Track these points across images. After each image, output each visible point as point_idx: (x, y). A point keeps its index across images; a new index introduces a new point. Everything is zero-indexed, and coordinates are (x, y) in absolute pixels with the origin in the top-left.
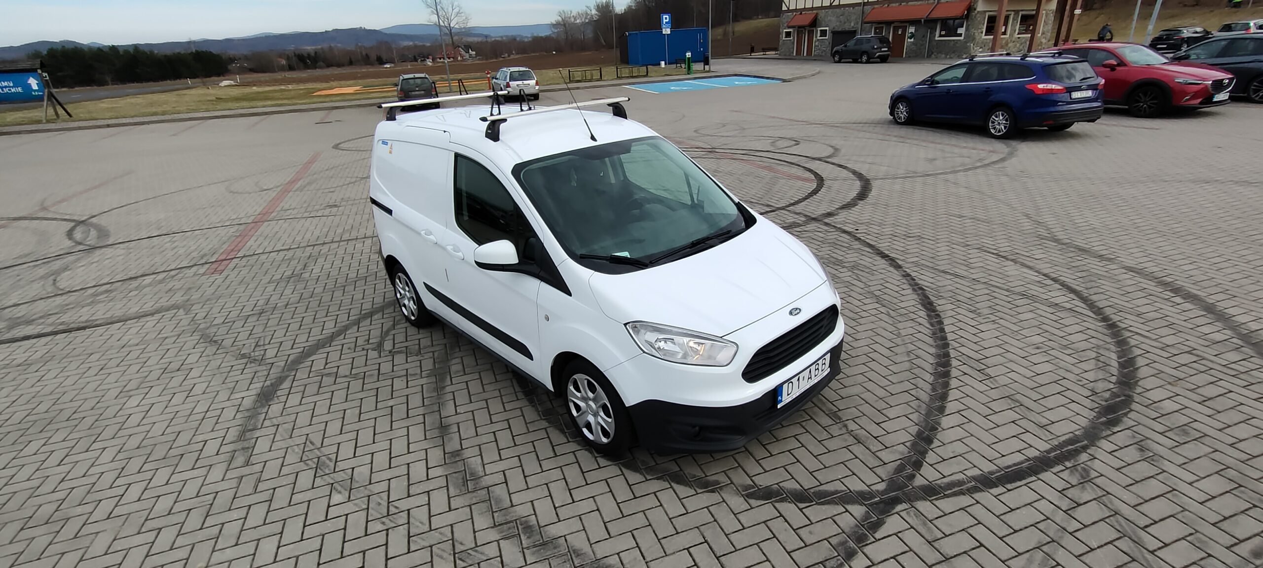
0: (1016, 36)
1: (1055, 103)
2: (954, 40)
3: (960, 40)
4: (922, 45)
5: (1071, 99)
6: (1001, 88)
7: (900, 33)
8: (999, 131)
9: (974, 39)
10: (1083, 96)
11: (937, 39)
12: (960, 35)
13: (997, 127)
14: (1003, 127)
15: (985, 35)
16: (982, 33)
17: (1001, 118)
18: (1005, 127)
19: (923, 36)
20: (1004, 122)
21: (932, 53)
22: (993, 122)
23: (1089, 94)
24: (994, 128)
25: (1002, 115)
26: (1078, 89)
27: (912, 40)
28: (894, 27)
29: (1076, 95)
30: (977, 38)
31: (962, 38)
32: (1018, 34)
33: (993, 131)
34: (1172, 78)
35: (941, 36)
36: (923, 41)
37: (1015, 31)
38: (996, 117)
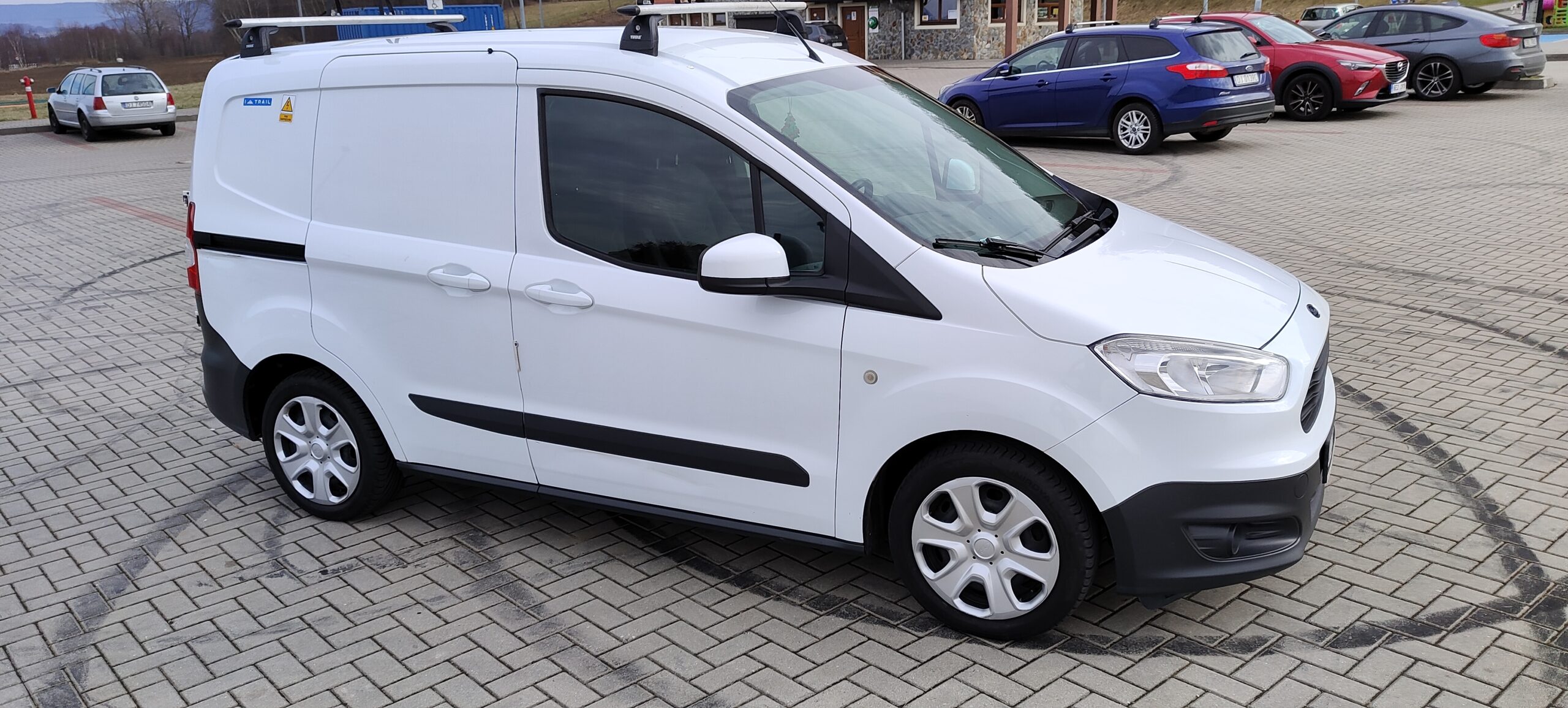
0: (1036, 24)
1: (1215, 92)
2: (945, 31)
3: (954, 30)
4: (893, 39)
5: (1235, 86)
6: (1127, 75)
7: (854, 18)
8: (1137, 143)
9: (976, 28)
10: (1249, 82)
11: (917, 27)
12: (954, 22)
13: (1132, 135)
14: (1141, 136)
15: (992, 22)
16: (987, 18)
17: (1136, 121)
18: (1145, 135)
19: (894, 24)
20: (1142, 127)
21: (913, 51)
22: (1124, 129)
23: (1253, 79)
24: (1128, 139)
25: (1138, 116)
26: (1242, 71)
27: (877, 30)
28: (843, 8)
29: (1241, 80)
30: (981, 26)
31: (957, 26)
32: (1039, 20)
33: (1125, 143)
34: (1334, 60)
35: (922, 23)
36: (894, 32)
37: (1033, 17)
38: (1128, 120)
